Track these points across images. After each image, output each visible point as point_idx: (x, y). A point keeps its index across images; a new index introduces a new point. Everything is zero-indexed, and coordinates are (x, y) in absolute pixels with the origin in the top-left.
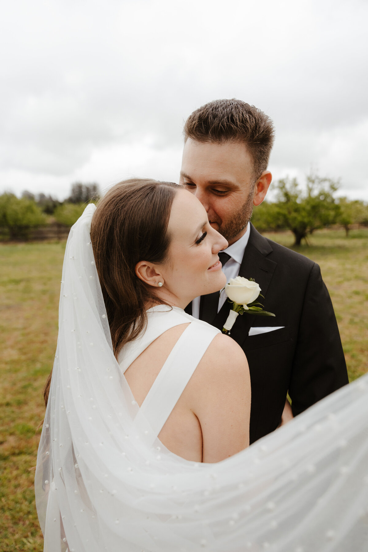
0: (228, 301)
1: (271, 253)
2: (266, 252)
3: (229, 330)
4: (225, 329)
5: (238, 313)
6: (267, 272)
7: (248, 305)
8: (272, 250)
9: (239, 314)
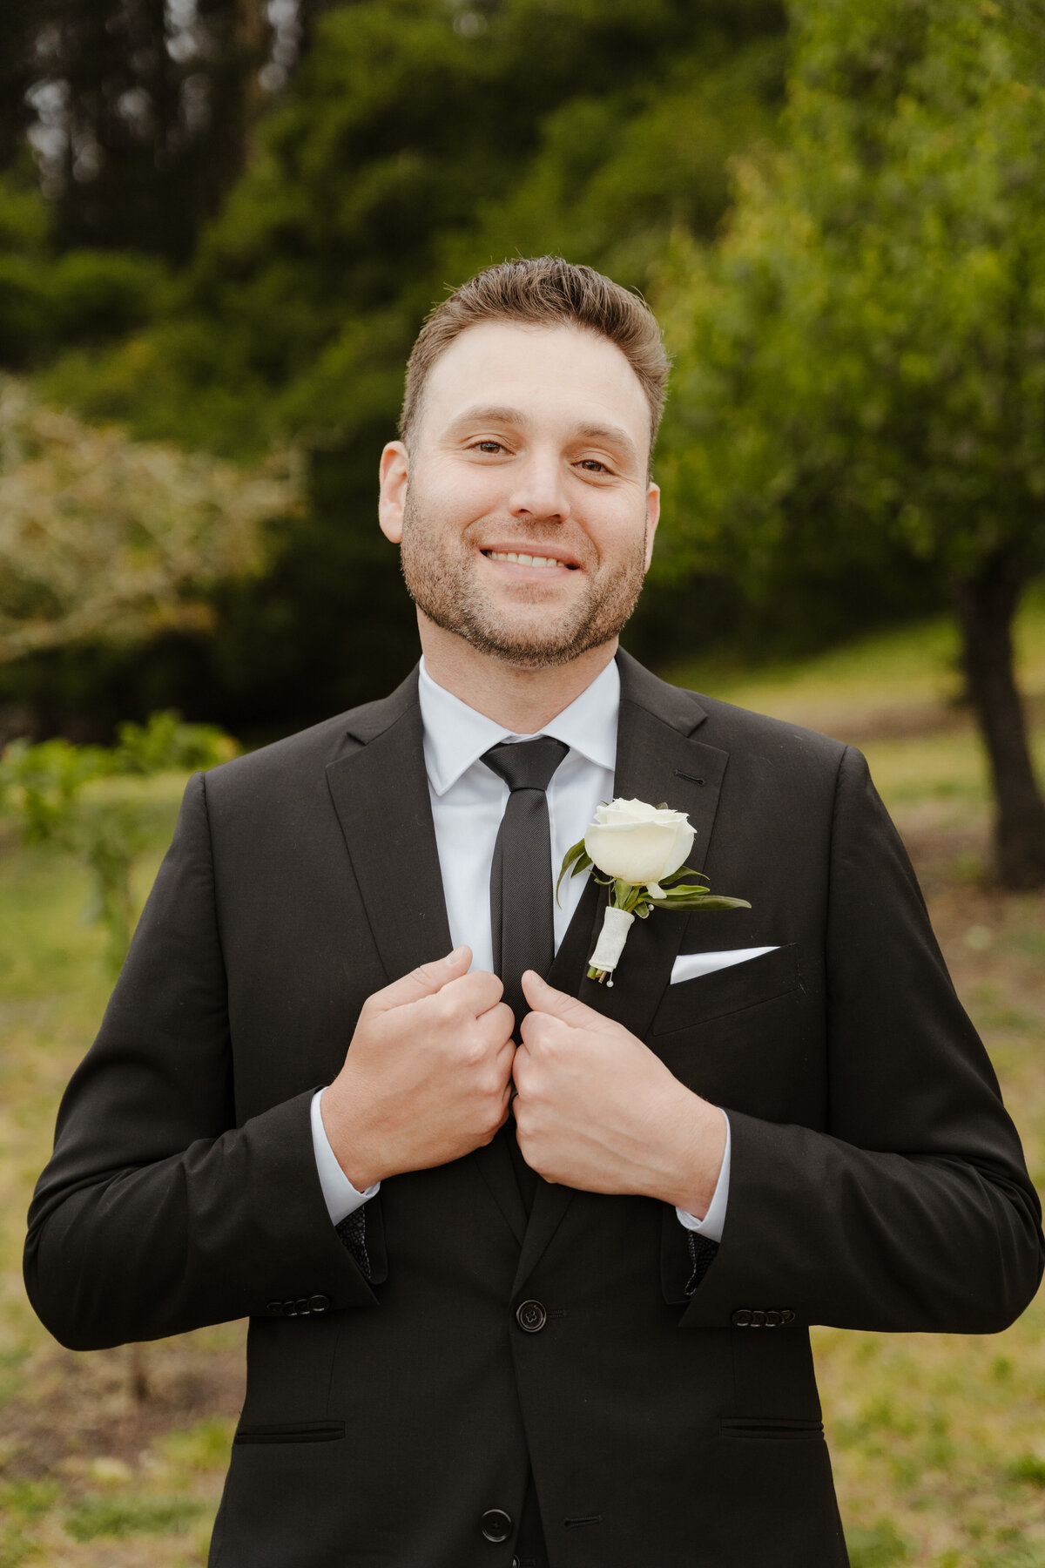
0: (597, 880)
1: (704, 722)
2: (690, 722)
3: (611, 970)
4: (597, 969)
5: (633, 913)
6: (700, 782)
7: (664, 885)
8: (706, 715)
9: (637, 917)
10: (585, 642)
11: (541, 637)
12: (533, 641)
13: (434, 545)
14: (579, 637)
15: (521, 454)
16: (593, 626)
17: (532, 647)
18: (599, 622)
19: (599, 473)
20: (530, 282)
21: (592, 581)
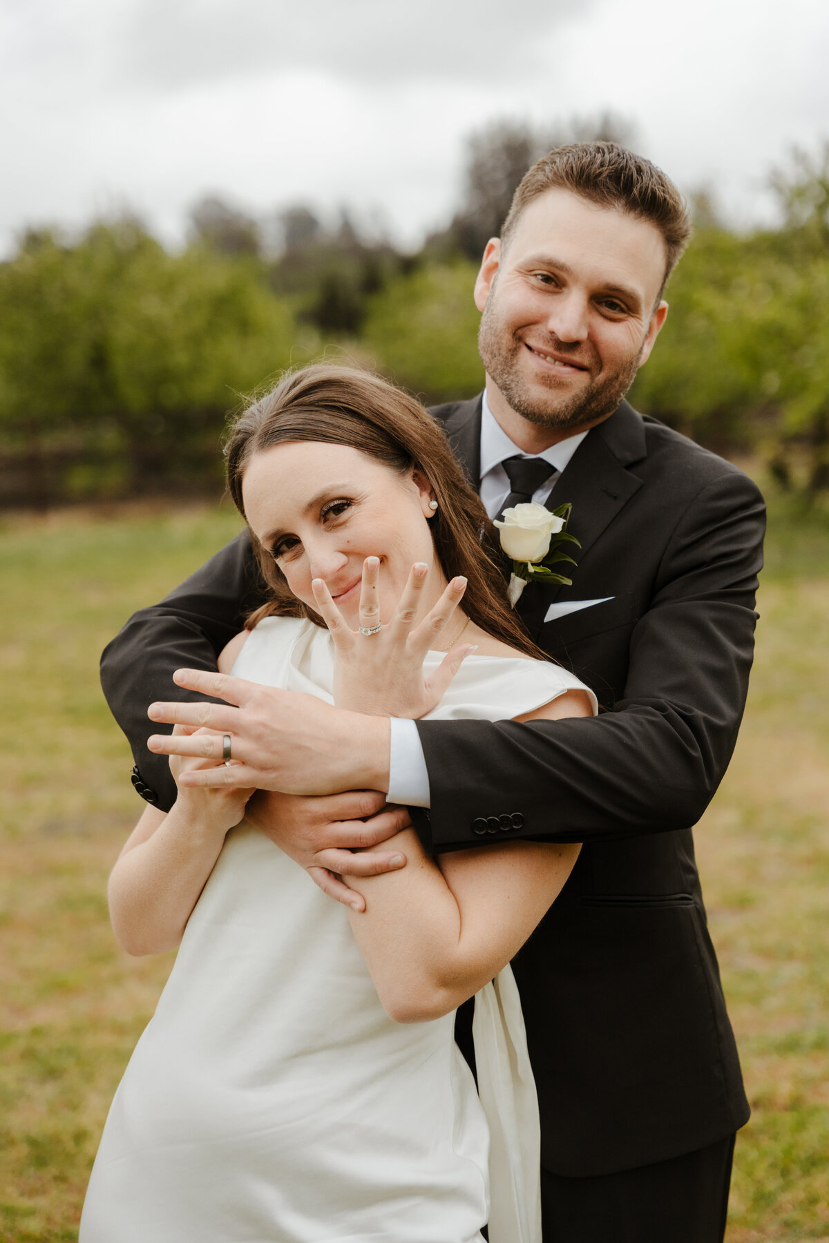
1: (644, 459)
2: (631, 457)
6: (616, 497)
7: (535, 565)
8: (646, 455)
10: (581, 417)
11: (549, 411)
12: (544, 413)
13: (497, 333)
14: (574, 416)
15: (565, 290)
16: (589, 408)
17: (542, 417)
18: (593, 405)
19: (614, 311)
20: (600, 174)
21: (592, 379)
